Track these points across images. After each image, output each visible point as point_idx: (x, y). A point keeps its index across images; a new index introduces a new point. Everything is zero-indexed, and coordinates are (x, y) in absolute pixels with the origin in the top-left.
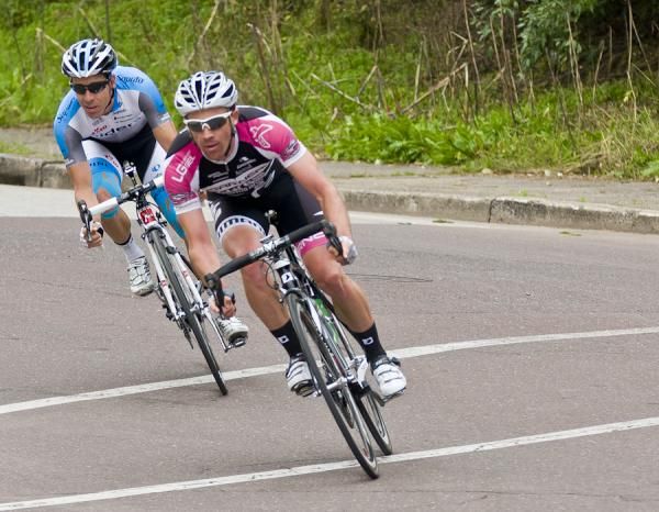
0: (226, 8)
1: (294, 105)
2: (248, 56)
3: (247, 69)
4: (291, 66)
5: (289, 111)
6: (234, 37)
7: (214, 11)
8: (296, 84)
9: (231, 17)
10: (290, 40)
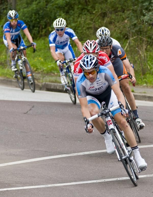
0: (131, 43)
1: (149, 72)
2: (136, 58)
3: (136, 61)
4: (149, 61)
5: (148, 74)
6: (133, 52)
7: (127, 44)
8: (150, 66)
9: (132, 46)
10: (149, 53)
